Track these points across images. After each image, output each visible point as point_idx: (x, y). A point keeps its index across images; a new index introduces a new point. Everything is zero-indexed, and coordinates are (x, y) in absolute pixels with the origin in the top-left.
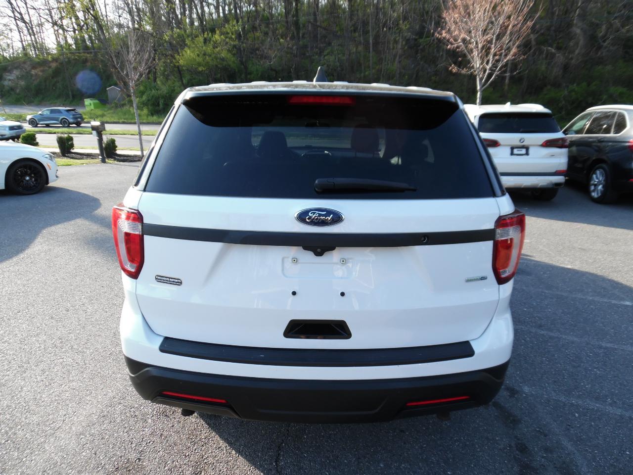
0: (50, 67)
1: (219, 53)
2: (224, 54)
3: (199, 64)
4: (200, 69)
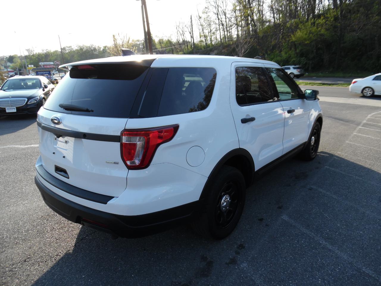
0: (231, 48)
1: (320, 31)
2: (323, 31)
3: (305, 40)
4: (306, 43)
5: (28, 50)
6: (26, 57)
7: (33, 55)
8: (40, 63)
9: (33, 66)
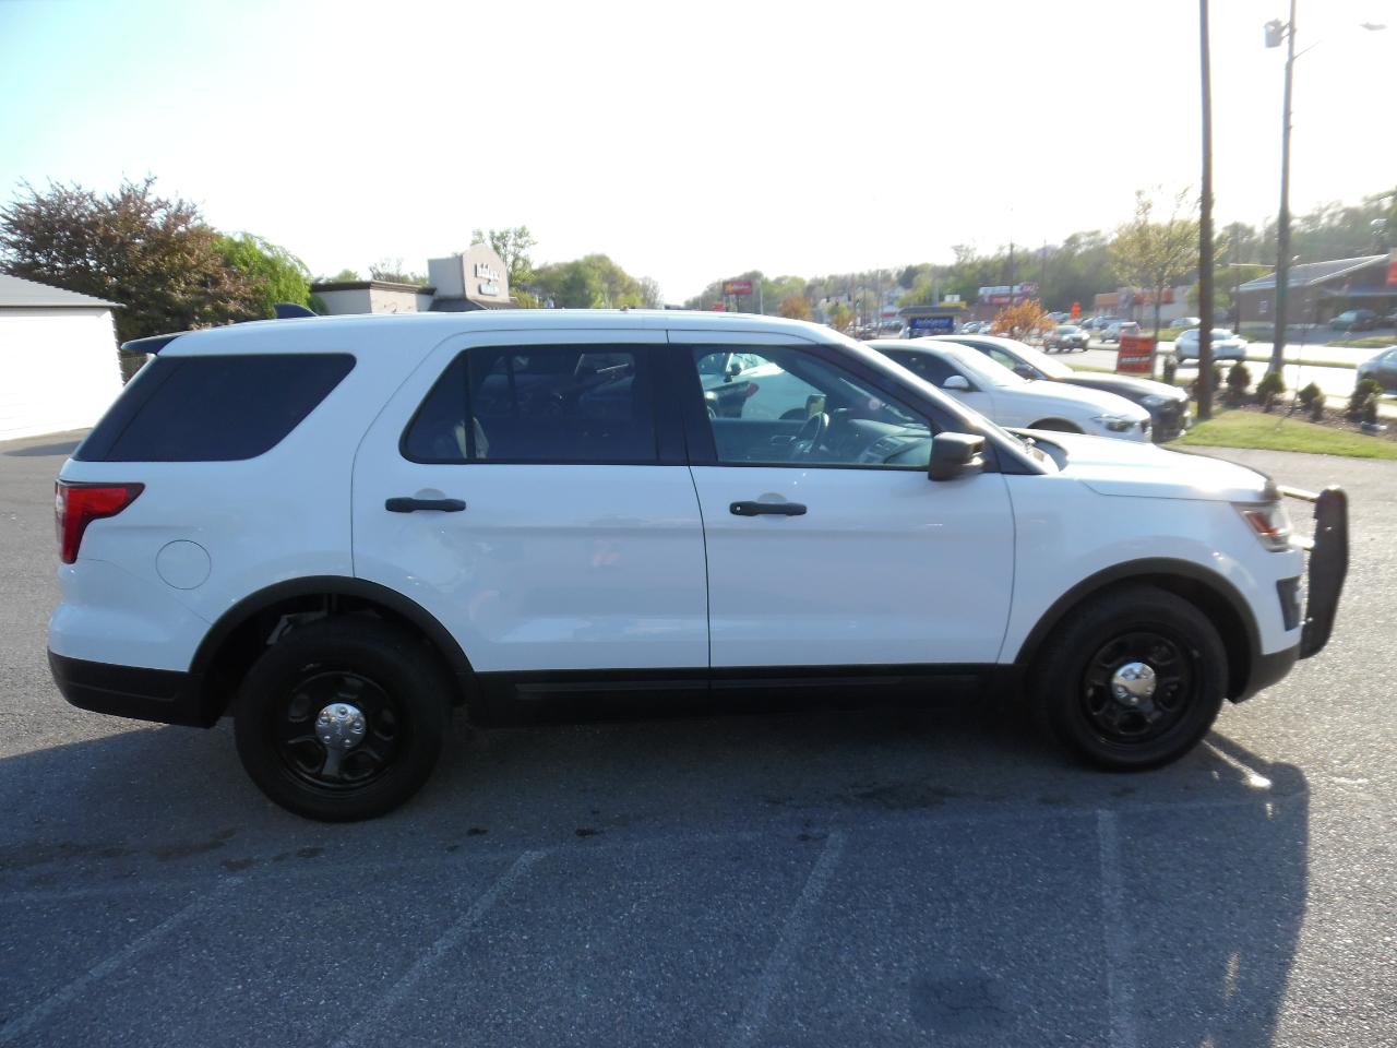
5: (958, 249)
6: (950, 271)
7: (972, 266)
8: (982, 291)
9: (957, 298)
